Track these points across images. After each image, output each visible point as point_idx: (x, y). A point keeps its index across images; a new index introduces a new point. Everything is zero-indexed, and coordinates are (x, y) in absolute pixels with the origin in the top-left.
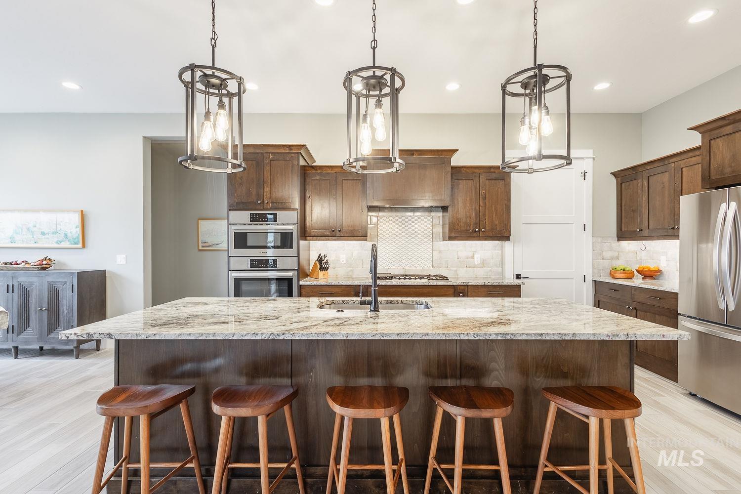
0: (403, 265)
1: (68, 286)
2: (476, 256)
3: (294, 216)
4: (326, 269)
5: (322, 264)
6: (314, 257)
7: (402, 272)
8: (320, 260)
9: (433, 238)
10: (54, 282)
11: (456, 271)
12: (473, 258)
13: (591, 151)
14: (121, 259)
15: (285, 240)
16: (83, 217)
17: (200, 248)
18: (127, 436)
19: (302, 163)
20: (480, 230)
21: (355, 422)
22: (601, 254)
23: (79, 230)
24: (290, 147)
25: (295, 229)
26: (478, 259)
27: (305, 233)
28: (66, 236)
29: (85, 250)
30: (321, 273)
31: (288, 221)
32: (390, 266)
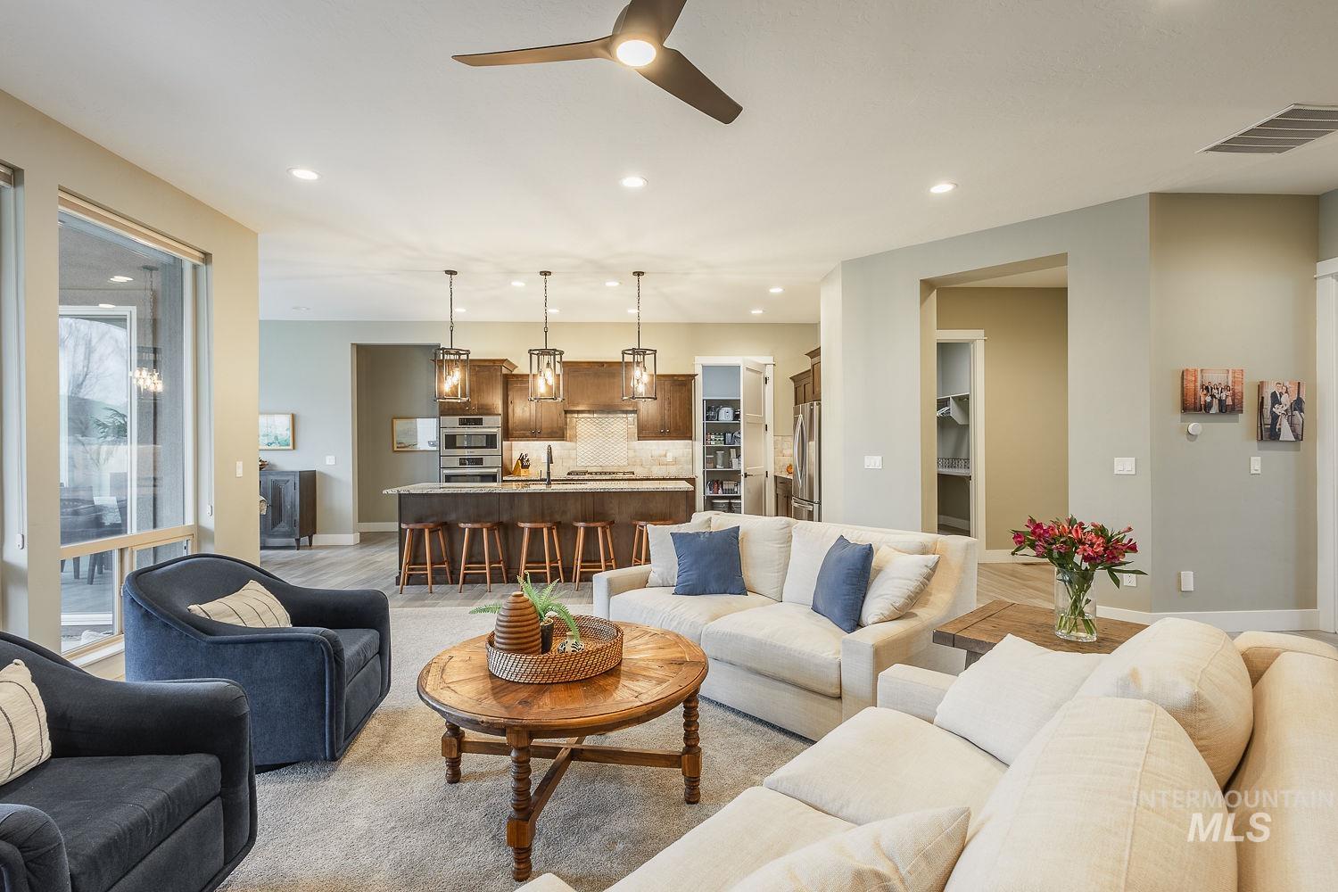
0: (601, 464)
1: (291, 484)
2: (668, 455)
3: (499, 420)
4: (527, 467)
5: (524, 463)
6: (516, 456)
7: (600, 470)
8: (522, 459)
9: (629, 438)
10: (278, 481)
11: (649, 469)
12: (665, 456)
13: (772, 358)
14: (330, 460)
15: (491, 441)
16: (294, 417)
17: (395, 449)
18: (408, 545)
19: (505, 371)
20: (665, 431)
21: (530, 529)
22: (781, 452)
23: (289, 433)
24: (494, 361)
25: (498, 432)
26: (669, 458)
27: (507, 435)
28: (276, 438)
29: (294, 451)
30: (523, 471)
31: (492, 425)
32: (589, 464)
